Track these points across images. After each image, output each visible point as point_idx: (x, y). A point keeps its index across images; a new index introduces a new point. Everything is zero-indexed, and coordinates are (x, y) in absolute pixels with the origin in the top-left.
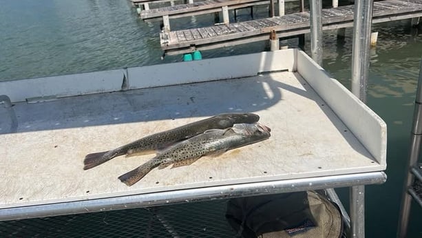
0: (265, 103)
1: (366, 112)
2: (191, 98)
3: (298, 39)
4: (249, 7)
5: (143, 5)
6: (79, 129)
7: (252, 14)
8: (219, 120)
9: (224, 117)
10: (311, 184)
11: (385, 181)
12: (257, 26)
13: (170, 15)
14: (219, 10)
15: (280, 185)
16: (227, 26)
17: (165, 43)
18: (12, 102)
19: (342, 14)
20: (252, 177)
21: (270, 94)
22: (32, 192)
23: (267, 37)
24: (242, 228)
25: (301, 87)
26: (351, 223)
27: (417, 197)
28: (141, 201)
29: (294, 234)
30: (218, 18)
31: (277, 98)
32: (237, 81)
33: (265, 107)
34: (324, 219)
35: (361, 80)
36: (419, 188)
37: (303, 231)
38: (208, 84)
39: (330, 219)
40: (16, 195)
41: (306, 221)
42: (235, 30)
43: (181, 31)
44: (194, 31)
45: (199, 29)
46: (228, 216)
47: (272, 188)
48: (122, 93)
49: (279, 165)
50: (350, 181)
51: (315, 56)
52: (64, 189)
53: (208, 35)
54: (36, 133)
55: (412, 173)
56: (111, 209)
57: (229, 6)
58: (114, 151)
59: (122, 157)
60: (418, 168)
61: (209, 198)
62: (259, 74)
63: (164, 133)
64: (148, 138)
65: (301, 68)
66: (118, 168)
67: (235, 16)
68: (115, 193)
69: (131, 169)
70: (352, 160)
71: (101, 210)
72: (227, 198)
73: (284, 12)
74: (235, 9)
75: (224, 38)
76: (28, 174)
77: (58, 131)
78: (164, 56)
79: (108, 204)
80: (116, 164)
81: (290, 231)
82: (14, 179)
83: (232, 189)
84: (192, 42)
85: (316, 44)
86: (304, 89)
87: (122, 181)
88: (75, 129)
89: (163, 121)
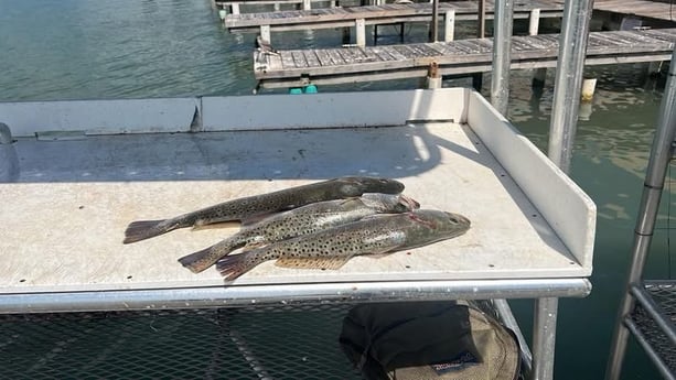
0: (414, 167)
1: (568, 186)
2: (300, 152)
3: (471, 79)
4: (397, 23)
5: (231, 7)
6: (119, 184)
7: (402, 35)
8: (342, 184)
9: (351, 182)
10: (476, 290)
11: (588, 293)
12: (408, 55)
13: (272, 26)
14: (351, 24)
15: (430, 288)
16: (361, 50)
17: (261, 68)
18: (13, 135)
19: (542, 46)
20: (387, 273)
21: (425, 154)
22: (40, 271)
23: (423, 73)
24: (363, 359)
25: (472, 148)
26: (533, 362)
27: (636, 332)
28: (212, 298)
29: (444, 371)
30: (347, 37)
31: (435, 161)
32: (374, 131)
33: (415, 173)
34: (492, 352)
35: (564, 140)
36: (640, 319)
37: (458, 369)
38: (328, 132)
39: (501, 353)
40: (16, 275)
41: (465, 354)
42: (374, 57)
43: (288, 52)
44: (309, 52)
45: (317, 51)
46: (344, 340)
47: (417, 291)
48: (190, 136)
49: (430, 258)
50: (535, 289)
51: (496, 101)
52: (91, 271)
53: (331, 61)
54: (50, 185)
55: (632, 294)
56: (164, 307)
57: (366, 19)
58: (174, 220)
59: (186, 231)
60: (642, 287)
61: (317, 301)
62: (408, 122)
63: (255, 198)
64: (230, 203)
65: (473, 119)
66: (179, 245)
67: (376, 36)
68: (172, 282)
69: (198, 248)
70: (541, 257)
71: (148, 307)
72: (346, 302)
73: (452, 35)
74: (376, 25)
75: (356, 67)
76: (34, 245)
77: (85, 184)
78: (258, 88)
79: (160, 299)
80: (175, 239)
81: (439, 367)
82: (13, 252)
83: (355, 289)
84: (304, 70)
85: (499, 84)
86: (475, 150)
87: (184, 265)
88: (113, 184)
89: (253, 182)
